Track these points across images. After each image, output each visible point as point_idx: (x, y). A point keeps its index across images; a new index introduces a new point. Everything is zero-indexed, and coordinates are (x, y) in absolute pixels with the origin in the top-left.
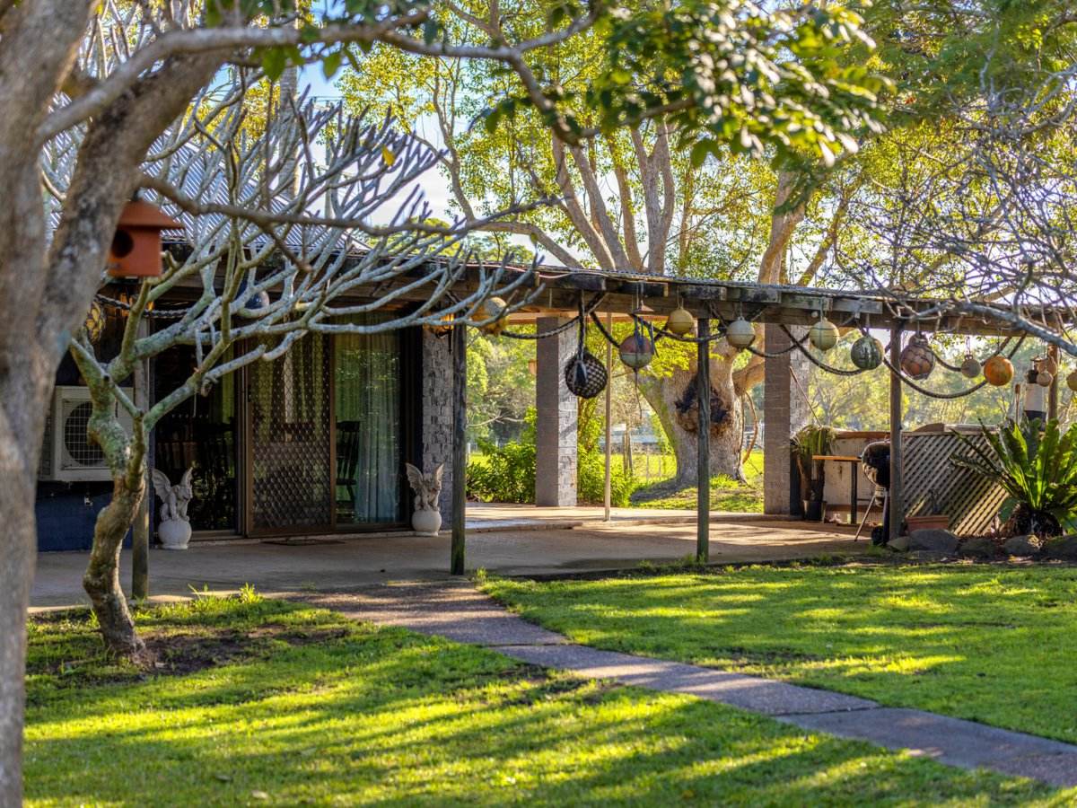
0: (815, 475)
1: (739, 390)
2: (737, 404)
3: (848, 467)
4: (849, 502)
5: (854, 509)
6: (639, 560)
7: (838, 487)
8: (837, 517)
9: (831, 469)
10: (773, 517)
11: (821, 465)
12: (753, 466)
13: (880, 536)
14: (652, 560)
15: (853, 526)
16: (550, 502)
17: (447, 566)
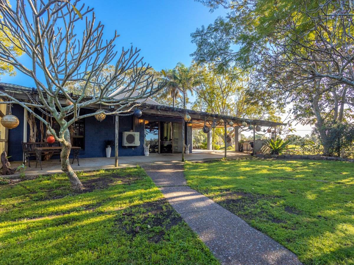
0: (242, 146)
1: (232, 137)
2: (232, 138)
3: (246, 145)
4: (246, 149)
5: (247, 150)
6: (215, 158)
7: (245, 148)
8: (245, 151)
9: (244, 145)
10: (236, 151)
11: (243, 145)
12: (234, 146)
13: (252, 154)
14: (217, 158)
15: (247, 153)
16: (209, 149)
17: (181, 160)
